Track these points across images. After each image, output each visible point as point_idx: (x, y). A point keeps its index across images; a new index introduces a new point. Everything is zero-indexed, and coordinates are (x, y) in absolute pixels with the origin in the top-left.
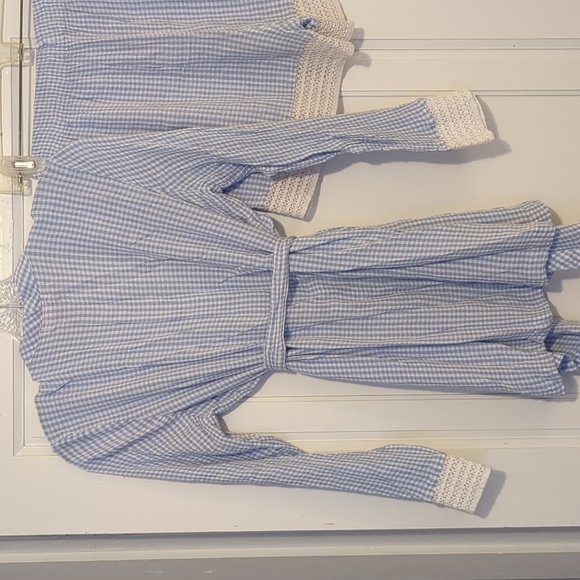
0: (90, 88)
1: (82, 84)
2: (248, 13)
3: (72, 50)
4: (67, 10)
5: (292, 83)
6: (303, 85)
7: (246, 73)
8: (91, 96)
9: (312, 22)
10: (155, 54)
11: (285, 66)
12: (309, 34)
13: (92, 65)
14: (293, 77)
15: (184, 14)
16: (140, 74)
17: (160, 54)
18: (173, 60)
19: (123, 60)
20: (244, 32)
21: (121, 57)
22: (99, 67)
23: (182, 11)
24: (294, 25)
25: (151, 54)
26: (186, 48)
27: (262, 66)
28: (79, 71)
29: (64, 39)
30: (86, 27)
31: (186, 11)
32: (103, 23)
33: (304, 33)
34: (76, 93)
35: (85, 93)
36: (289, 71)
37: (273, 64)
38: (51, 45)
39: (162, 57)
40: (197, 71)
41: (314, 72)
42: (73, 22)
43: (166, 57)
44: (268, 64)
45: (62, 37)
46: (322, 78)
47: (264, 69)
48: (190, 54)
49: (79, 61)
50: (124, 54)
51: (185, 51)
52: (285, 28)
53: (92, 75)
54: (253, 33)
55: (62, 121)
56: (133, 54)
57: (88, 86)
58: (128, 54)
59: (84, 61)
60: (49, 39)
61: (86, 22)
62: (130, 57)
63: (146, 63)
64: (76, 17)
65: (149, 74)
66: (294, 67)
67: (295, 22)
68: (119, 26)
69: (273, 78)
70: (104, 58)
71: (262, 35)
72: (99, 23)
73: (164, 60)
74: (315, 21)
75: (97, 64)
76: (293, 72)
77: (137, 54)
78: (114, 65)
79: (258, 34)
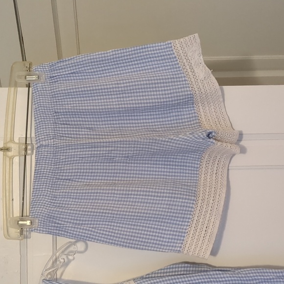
0: (69, 173)
1: (64, 170)
2: (170, 122)
3: (59, 148)
4: (56, 123)
5: (197, 168)
6: (204, 169)
7: (167, 161)
8: (69, 178)
9: (213, 134)
10: (112, 150)
11: (193, 158)
12: (212, 142)
13: (71, 158)
14: (197, 164)
15: (130, 123)
16: (101, 163)
17: (114, 150)
18: (123, 154)
19: (91, 154)
20: (169, 139)
21: (90, 153)
22: (75, 159)
23: (128, 122)
24: (202, 136)
25: (109, 150)
26: (131, 147)
27: (178, 157)
28: (62, 162)
29: (54, 141)
30: (68, 134)
31: (131, 121)
32: (79, 131)
33: (209, 141)
34: (60, 175)
35: (65, 176)
36: (195, 160)
37: (185, 156)
38: (45, 146)
39: (116, 152)
40: (137, 160)
41: (212, 161)
42: (59, 131)
43: (118, 152)
44: (182, 156)
45: (52, 141)
46: (216, 165)
47: (179, 159)
48: (134, 151)
49: (63, 156)
50: (92, 151)
51: (130, 149)
52: (196, 138)
53: (70, 164)
54: (175, 140)
55: (50, 194)
56: (97, 151)
57: (68, 171)
58: (94, 151)
59: (66, 156)
60: (44, 142)
61: (68, 131)
62: (96, 153)
63: (105, 156)
64: (62, 128)
65: (106, 163)
66: (199, 158)
67: (202, 134)
68: (89, 133)
69: (185, 164)
70: (79, 153)
71: (181, 141)
72: (76, 131)
73: (117, 154)
74: (215, 133)
75: (74, 157)
76: (198, 161)
77: (100, 151)
78: (85, 157)
79: (178, 140)
